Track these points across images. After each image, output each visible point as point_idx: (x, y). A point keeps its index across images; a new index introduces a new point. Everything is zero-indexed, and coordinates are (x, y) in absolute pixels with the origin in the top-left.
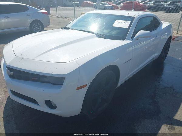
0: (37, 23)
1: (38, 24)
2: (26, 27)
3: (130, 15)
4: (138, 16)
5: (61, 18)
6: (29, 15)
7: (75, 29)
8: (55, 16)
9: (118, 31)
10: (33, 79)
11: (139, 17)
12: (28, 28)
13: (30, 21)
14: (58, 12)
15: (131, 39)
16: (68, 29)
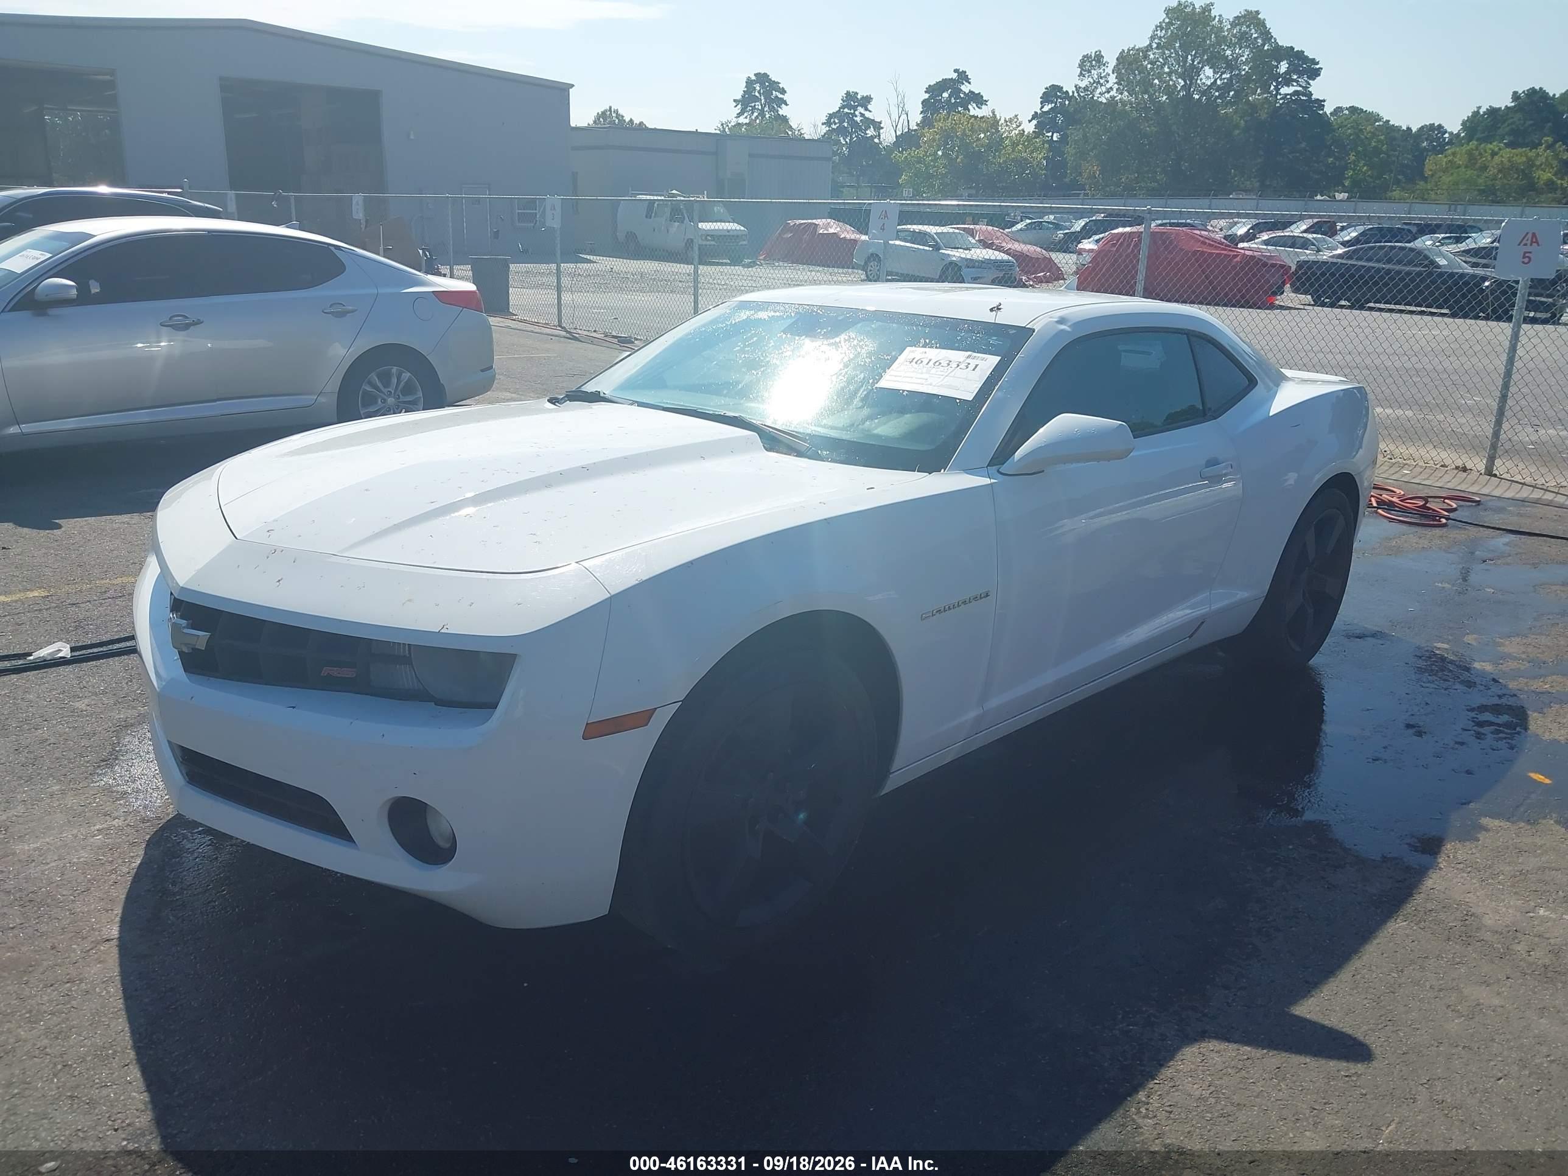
0: (394, 370)
1: (406, 375)
2: (308, 399)
3: (1002, 318)
4: (1062, 321)
5: (592, 340)
6: (342, 314)
7: (633, 403)
8: (546, 325)
9: (924, 418)
10: (326, 671)
11: (1063, 327)
12: (322, 399)
13: (342, 352)
14: (566, 297)
15: (994, 469)
16: (596, 398)
